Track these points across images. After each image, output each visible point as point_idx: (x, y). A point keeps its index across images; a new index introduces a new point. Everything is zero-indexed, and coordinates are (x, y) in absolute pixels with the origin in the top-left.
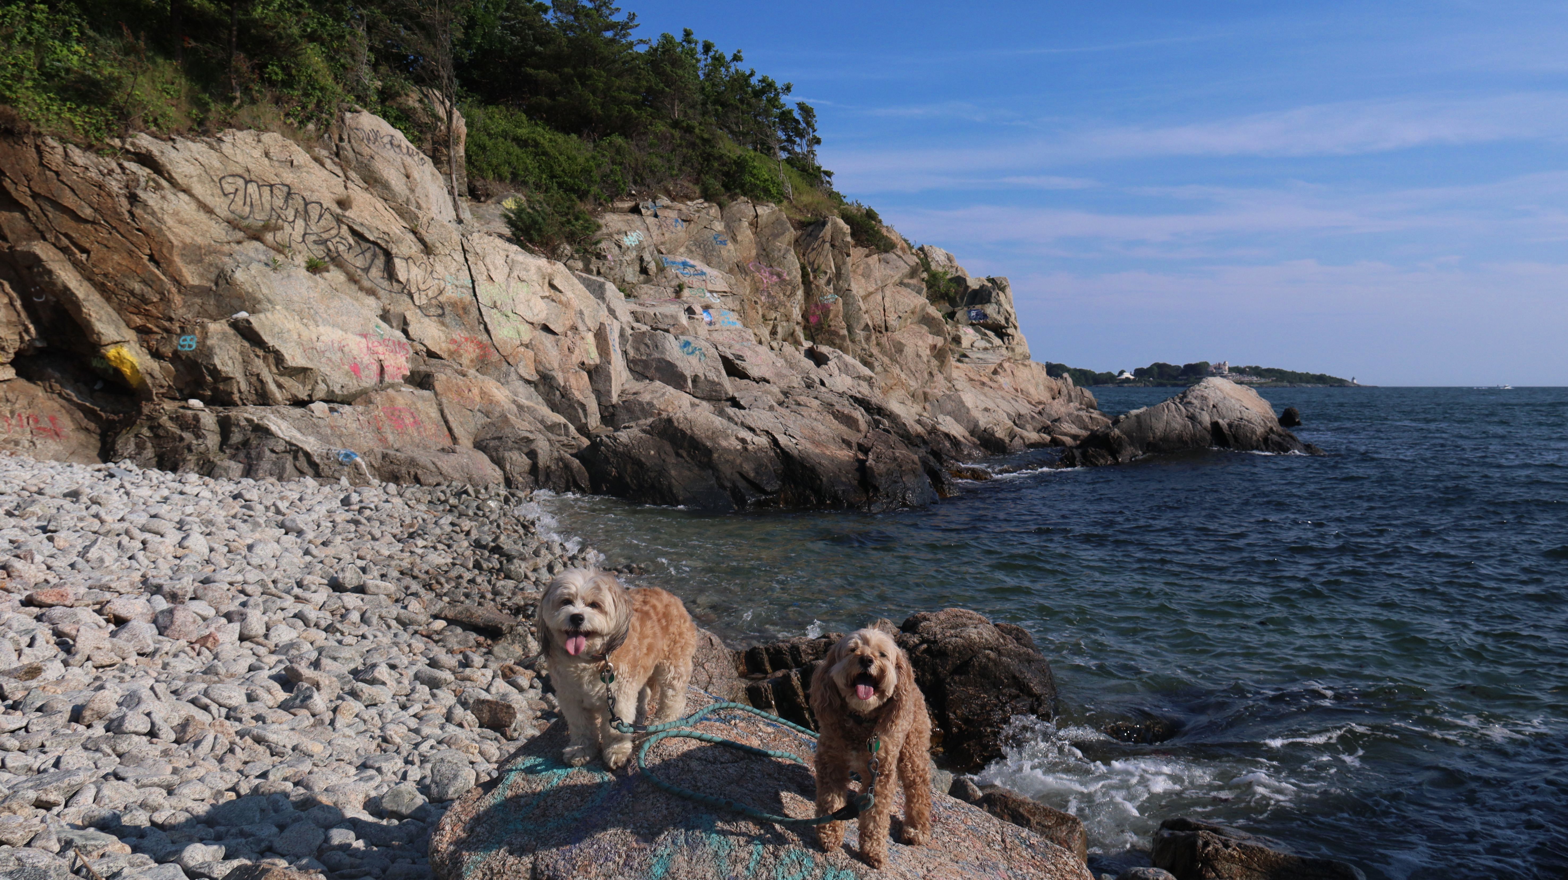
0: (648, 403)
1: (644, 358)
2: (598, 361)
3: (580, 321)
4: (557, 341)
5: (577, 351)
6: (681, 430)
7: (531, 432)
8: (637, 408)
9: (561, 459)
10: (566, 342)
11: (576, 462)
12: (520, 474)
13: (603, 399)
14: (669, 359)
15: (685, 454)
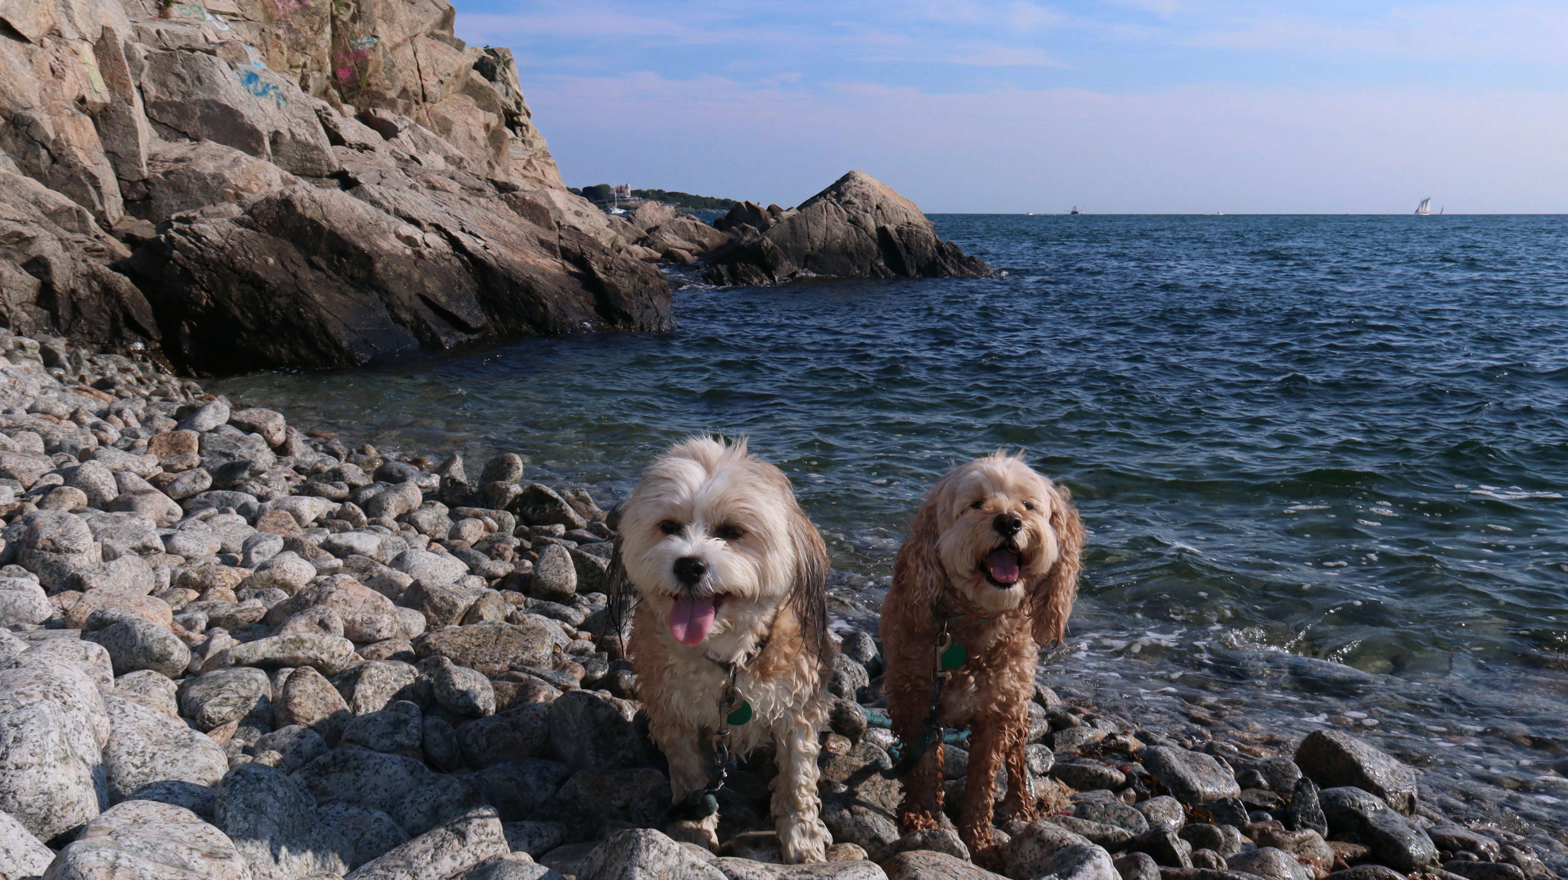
0: (214, 177)
1: (178, 99)
2: (107, 98)
3: (64, 19)
4: (30, 55)
5: (69, 76)
6: (312, 221)
7: (24, 223)
8: (194, 186)
9: (93, 276)
10: (46, 57)
11: (124, 282)
12: (21, 304)
13: (124, 168)
14: (225, 101)
15: (323, 264)
